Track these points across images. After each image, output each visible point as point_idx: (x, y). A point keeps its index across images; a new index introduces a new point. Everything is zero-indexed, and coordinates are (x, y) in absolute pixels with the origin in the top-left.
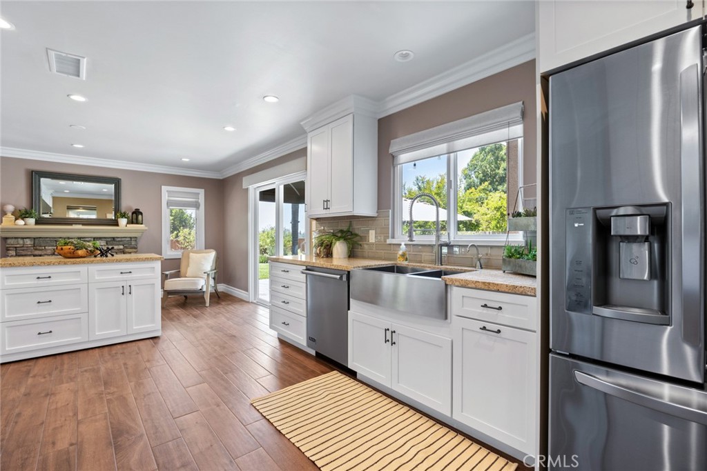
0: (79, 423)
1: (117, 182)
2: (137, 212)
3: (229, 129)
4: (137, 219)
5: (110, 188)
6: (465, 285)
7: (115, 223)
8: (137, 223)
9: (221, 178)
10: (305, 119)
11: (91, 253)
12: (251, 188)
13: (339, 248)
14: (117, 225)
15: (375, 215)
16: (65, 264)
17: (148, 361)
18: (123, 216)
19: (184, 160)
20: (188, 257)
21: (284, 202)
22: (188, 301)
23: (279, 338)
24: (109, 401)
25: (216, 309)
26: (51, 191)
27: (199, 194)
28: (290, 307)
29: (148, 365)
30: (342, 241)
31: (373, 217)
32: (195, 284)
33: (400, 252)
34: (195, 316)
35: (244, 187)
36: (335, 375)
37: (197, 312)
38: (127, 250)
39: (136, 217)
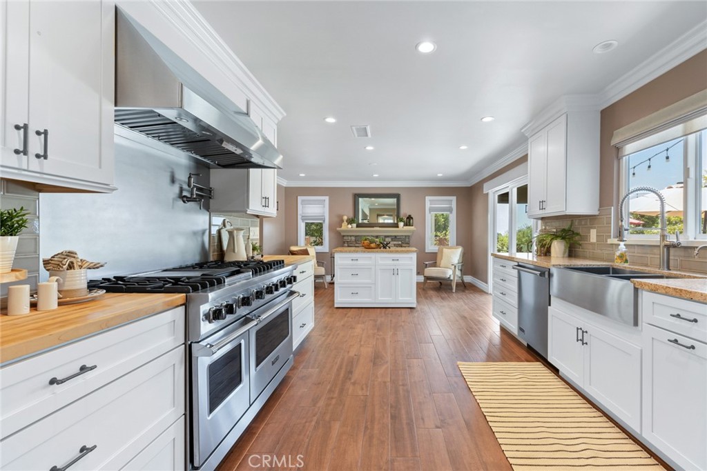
0: (361, 346)
1: (397, 196)
2: (410, 218)
3: (463, 147)
4: (409, 222)
5: (394, 201)
6: (654, 290)
7: (396, 226)
8: (410, 225)
9: (470, 186)
10: (525, 126)
11: (378, 246)
12: (491, 192)
13: (557, 247)
14: (398, 227)
15: (597, 213)
16: (364, 252)
17: (404, 322)
18: (401, 220)
19: (439, 175)
20: (442, 252)
21: (518, 202)
22: (443, 286)
23: (501, 326)
24: (377, 339)
25: (460, 295)
26: (368, 205)
27: (451, 201)
28: (506, 298)
29: (403, 324)
30: (559, 240)
31: (595, 216)
32: (445, 273)
33: (618, 253)
34: (443, 298)
35: (485, 192)
36: (538, 366)
37: (445, 295)
38: (404, 245)
39: (409, 221)
